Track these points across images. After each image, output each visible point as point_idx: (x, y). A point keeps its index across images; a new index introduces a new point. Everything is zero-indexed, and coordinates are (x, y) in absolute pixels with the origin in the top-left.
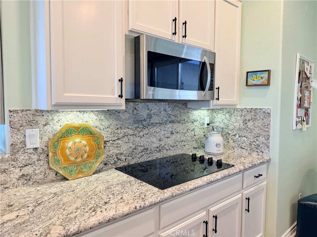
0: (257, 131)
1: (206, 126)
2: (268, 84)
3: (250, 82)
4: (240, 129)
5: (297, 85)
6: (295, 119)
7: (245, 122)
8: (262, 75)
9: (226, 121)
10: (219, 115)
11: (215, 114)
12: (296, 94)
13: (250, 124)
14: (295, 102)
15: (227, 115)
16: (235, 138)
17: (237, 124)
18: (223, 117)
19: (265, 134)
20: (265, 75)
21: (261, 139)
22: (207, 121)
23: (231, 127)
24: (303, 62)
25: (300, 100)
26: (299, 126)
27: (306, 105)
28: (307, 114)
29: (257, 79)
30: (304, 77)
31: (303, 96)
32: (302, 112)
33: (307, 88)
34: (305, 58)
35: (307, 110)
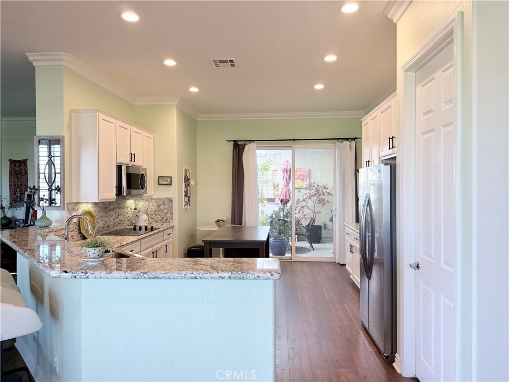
0: (166, 211)
1: (133, 210)
2: (171, 184)
3: (161, 182)
4: (155, 211)
5: (184, 184)
6: (184, 203)
7: (158, 206)
8: (167, 179)
9: (146, 207)
10: (141, 203)
11: (138, 203)
12: (184, 189)
13: (161, 207)
14: (184, 194)
15: (147, 202)
16: (152, 217)
17: (153, 208)
18: (144, 204)
19: (170, 212)
20: (169, 179)
21: (169, 215)
22: (133, 208)
23: (149, 210)
24: (186, 171)
25: (186, 192)
26: (186, 207)
27: (189, 195)
28: (189, 200)
29: (165, 181)
30: (187, 179)
31: (187, 189)
32: (187, 199)
33: (188, 185)
34: (187, 168)
35: (189, 197)
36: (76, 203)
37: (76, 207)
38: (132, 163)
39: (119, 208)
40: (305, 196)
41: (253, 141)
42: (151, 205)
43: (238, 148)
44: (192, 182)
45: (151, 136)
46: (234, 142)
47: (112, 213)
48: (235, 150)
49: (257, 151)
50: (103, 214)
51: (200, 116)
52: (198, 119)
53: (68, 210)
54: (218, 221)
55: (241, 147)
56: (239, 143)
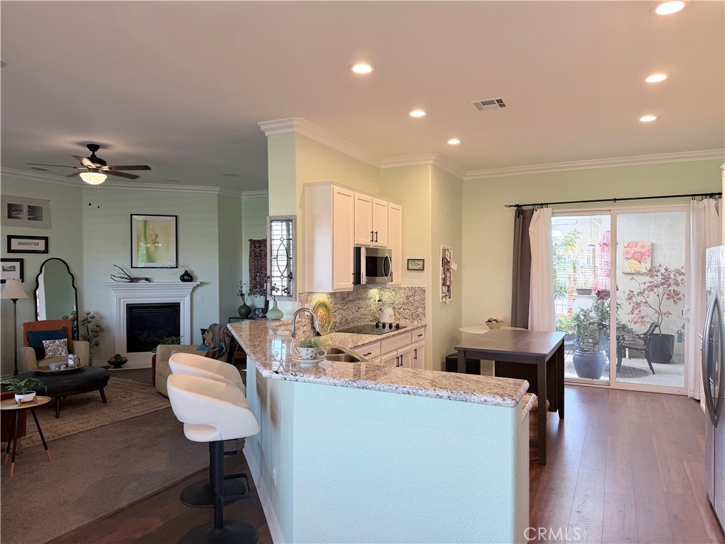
0: (416, 304)
1: (377, 302)
2: (423, 270)
3: (411, 267)
4: (403, 304)
5: (441, 269)
6: (441, 295)
7: (408, 297)
8: (418, 263)
9: (392, 297)
10: (387, 293)
11: (383, 293)
12: (441, 276)
13: (411, 299)
14: (441, 282)
15: (393, 293)
16: (400, 311)
17: (401, 300)
18: (390, 294)
19: (423, 306)
20: (421, 263)
21: (420, 310)
22: (377, 299)
23: (397, 302)
24: (444, 250)
25: (444, 279)
26: (444, 300)
27: (448, 283)
28: (449, 290)
29: (415, 265)
30: (446, 262)
31: (446, 276)
32: (445, 289)
33: (448, 270)
34: (446, 247)
35: (449, 287)
36: (309, 293)
37: (309, 298)
38: (374, 243)
39: (359, 299)
40: (643, 287)
41: (547, 204)
42: (398, 296)
43: (523, 215)
44: (454, 266)
45: (400, 207)
46: (516, 208)
47: (350, 305)
48: (518, 219)
49: (553, 218)
50: (340, 307)
51: (467, 174)
52: (465, 179)
53: (300, 301)
54: (489, 321)
55: (527, 214)
56: (524, 208)
